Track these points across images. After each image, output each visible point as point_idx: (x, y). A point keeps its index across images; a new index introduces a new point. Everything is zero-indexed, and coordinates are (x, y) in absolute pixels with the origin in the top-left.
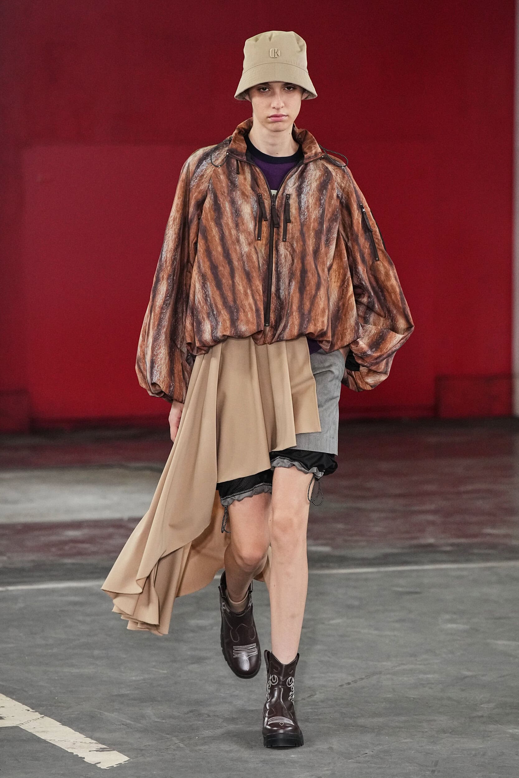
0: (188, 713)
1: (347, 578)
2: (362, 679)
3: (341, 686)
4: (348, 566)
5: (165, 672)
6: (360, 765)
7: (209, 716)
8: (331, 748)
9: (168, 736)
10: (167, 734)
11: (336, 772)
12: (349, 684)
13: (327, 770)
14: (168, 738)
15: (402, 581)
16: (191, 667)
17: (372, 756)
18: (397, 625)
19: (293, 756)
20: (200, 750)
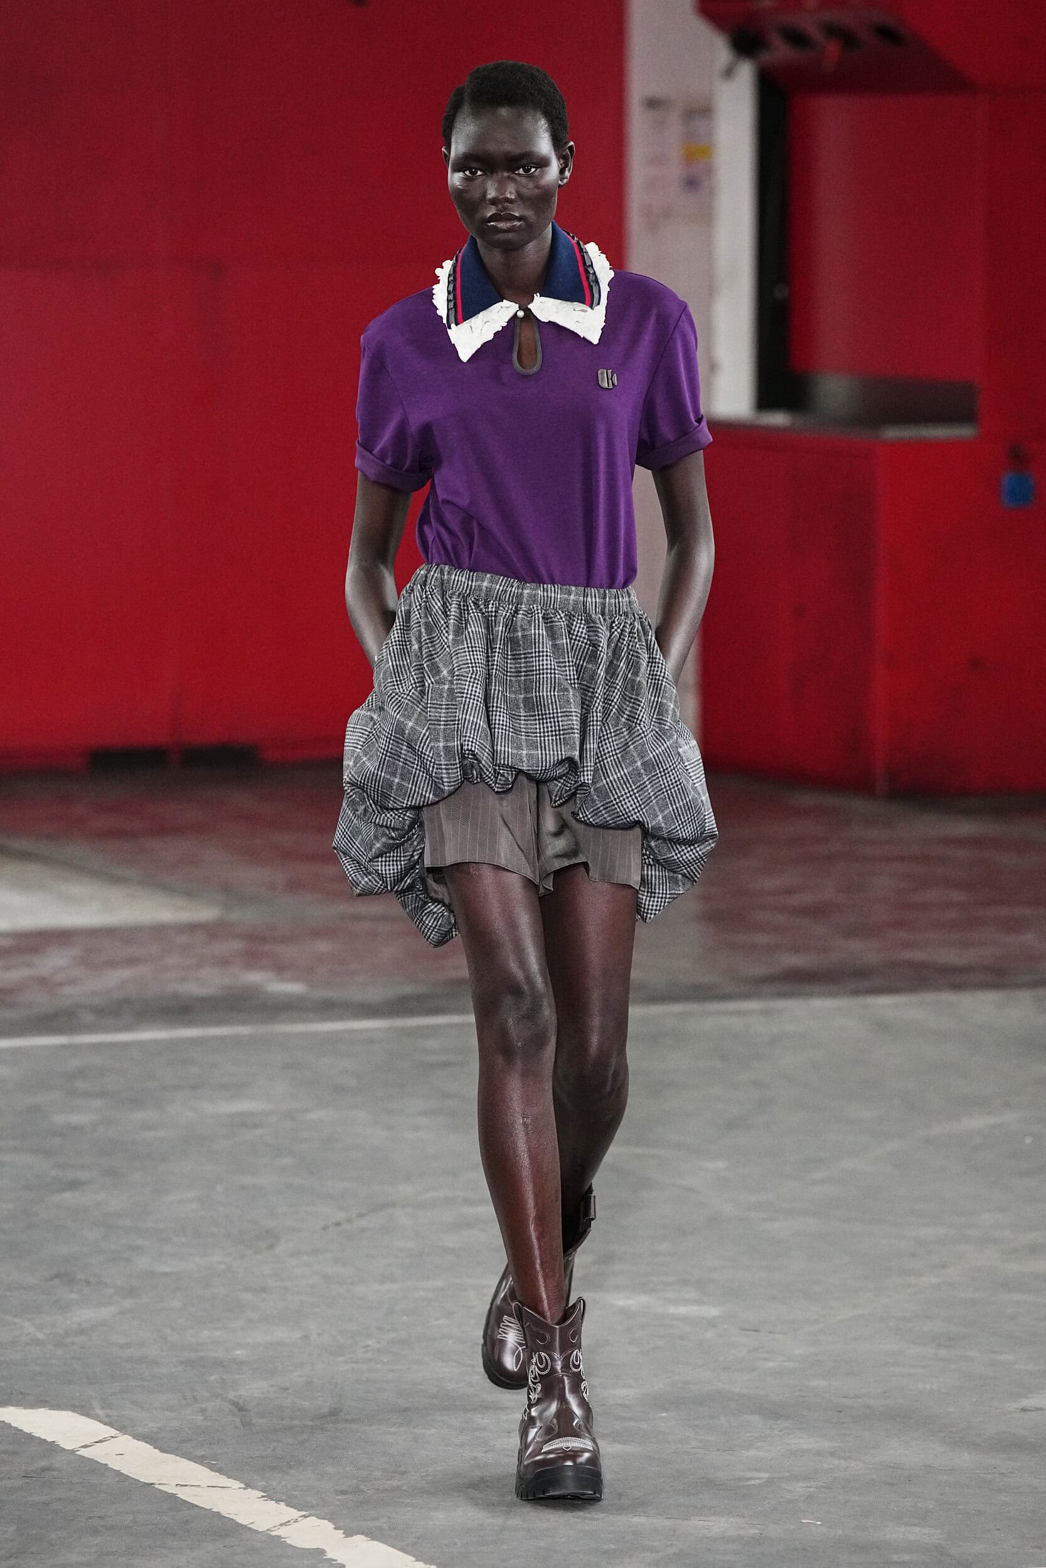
0: (51, 1279)
1: (334, 1039)
2: (361, 1216)
3: (325, 1228)
4: (341, 1018)
5: (11, 1206)
6: (354, 1365)
7: (88, 1283)
8: (306, 1337)
9: (16, 1320)
10: (16, 1316)
11: (315, 1380)
12: (338, 1224)
13: (300, 1376)
14: (15, 1324)
15: (431, 1044)
16: (56, 1198)
17: (378, 1350)
18: (424, 1121)
19: (238, 1352)
20: (73, 1343)
